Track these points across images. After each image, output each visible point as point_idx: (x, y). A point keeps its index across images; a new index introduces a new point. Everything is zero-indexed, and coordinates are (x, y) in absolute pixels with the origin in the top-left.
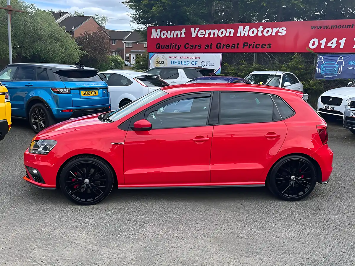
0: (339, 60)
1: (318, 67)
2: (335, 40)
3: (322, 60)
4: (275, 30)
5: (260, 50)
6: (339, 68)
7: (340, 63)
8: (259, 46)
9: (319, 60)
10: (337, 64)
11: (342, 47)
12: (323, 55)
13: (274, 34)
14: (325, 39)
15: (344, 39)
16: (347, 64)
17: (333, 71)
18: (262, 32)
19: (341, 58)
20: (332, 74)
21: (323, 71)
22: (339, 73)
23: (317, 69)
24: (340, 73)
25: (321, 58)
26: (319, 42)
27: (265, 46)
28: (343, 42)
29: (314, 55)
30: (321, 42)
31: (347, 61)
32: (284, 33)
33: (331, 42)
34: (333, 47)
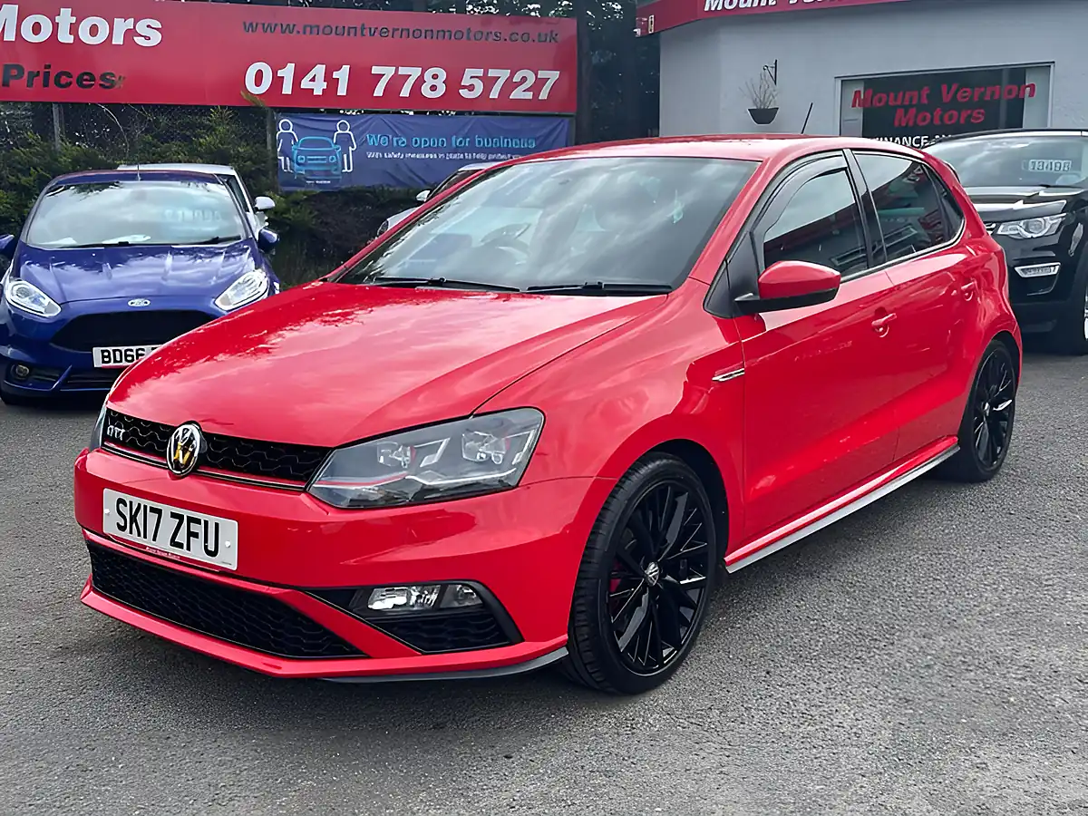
0: (340, 131)
1: (283, 153)
2: (320, 70)
3: (290, 131)
4: (121, 26)
5: (75, 95)
6: (345, 156)
7: (344, 141)
8: (71, 79)
9: (282, 131)
10: (336, 144)
11: (342, 91)
12: (291, 116)
13: (118, 40)
14: (291, 67)
15: (346, 68)
16: (362, 144)
17: (329, 164)
18: (74, 29)
19: (343, 126)
20: (327, 174)
21: (299, 164)
22: (346, 170)
23: (282, 158)
24: (349, 169)
25: (286, 126)
26: (275, 73)
27: (94, 80)
28: (343, 75)
29: (264, 114)
30: (280, 73)
31: (363, 132)
32: (156, 38)
33: (310, 76)
34: (318, 92)
